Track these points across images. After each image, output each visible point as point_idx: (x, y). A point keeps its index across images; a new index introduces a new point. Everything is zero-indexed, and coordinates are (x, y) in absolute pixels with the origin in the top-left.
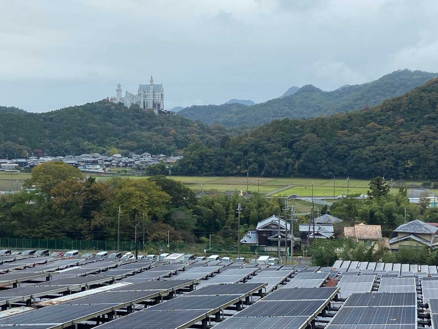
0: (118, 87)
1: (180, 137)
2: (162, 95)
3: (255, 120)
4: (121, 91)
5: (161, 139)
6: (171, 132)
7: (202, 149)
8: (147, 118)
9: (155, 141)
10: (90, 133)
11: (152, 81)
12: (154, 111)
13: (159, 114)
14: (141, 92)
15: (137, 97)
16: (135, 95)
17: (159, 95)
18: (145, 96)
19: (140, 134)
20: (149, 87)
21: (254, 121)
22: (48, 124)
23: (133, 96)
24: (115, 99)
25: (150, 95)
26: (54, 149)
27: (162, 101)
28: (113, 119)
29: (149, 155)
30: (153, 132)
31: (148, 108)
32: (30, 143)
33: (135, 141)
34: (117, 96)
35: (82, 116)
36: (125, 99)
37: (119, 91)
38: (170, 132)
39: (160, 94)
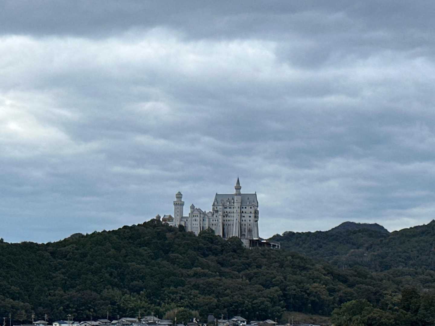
0: (177, 197)
1: (292, 289)
2: (256, 212)
3: (405, 260)
4: (182, 204)
5: (259, 291)
6: (277, 279)
7: (370, 313)
8: (231, 253)
9: (248, 295)
10: (132, 280)
11: (238, 188)
12: (242, 240)
13: (250, 246)
14: (218, 207)
15: (210, 215)
16: (207, 212)
17: (251, 213)
18: (225, 215)
19: (221, 284)
20: (233, 199)
21: (403, 262)
22: (60, 264)
23: (204, 214)
24: (170, 219)
25: (235, 211)
26: (70, 308)
27: (255, 223)
28: (171, 255)
29: (244, 322)
30: (244, 278)
31: (231, 236)
32: (29, 296)
33: (213, 295)
34: (175, 213)
35: (118, 249)
36: (189, 219)
37: (179, 204)
38: (274, 280)
39: (253, 210)
